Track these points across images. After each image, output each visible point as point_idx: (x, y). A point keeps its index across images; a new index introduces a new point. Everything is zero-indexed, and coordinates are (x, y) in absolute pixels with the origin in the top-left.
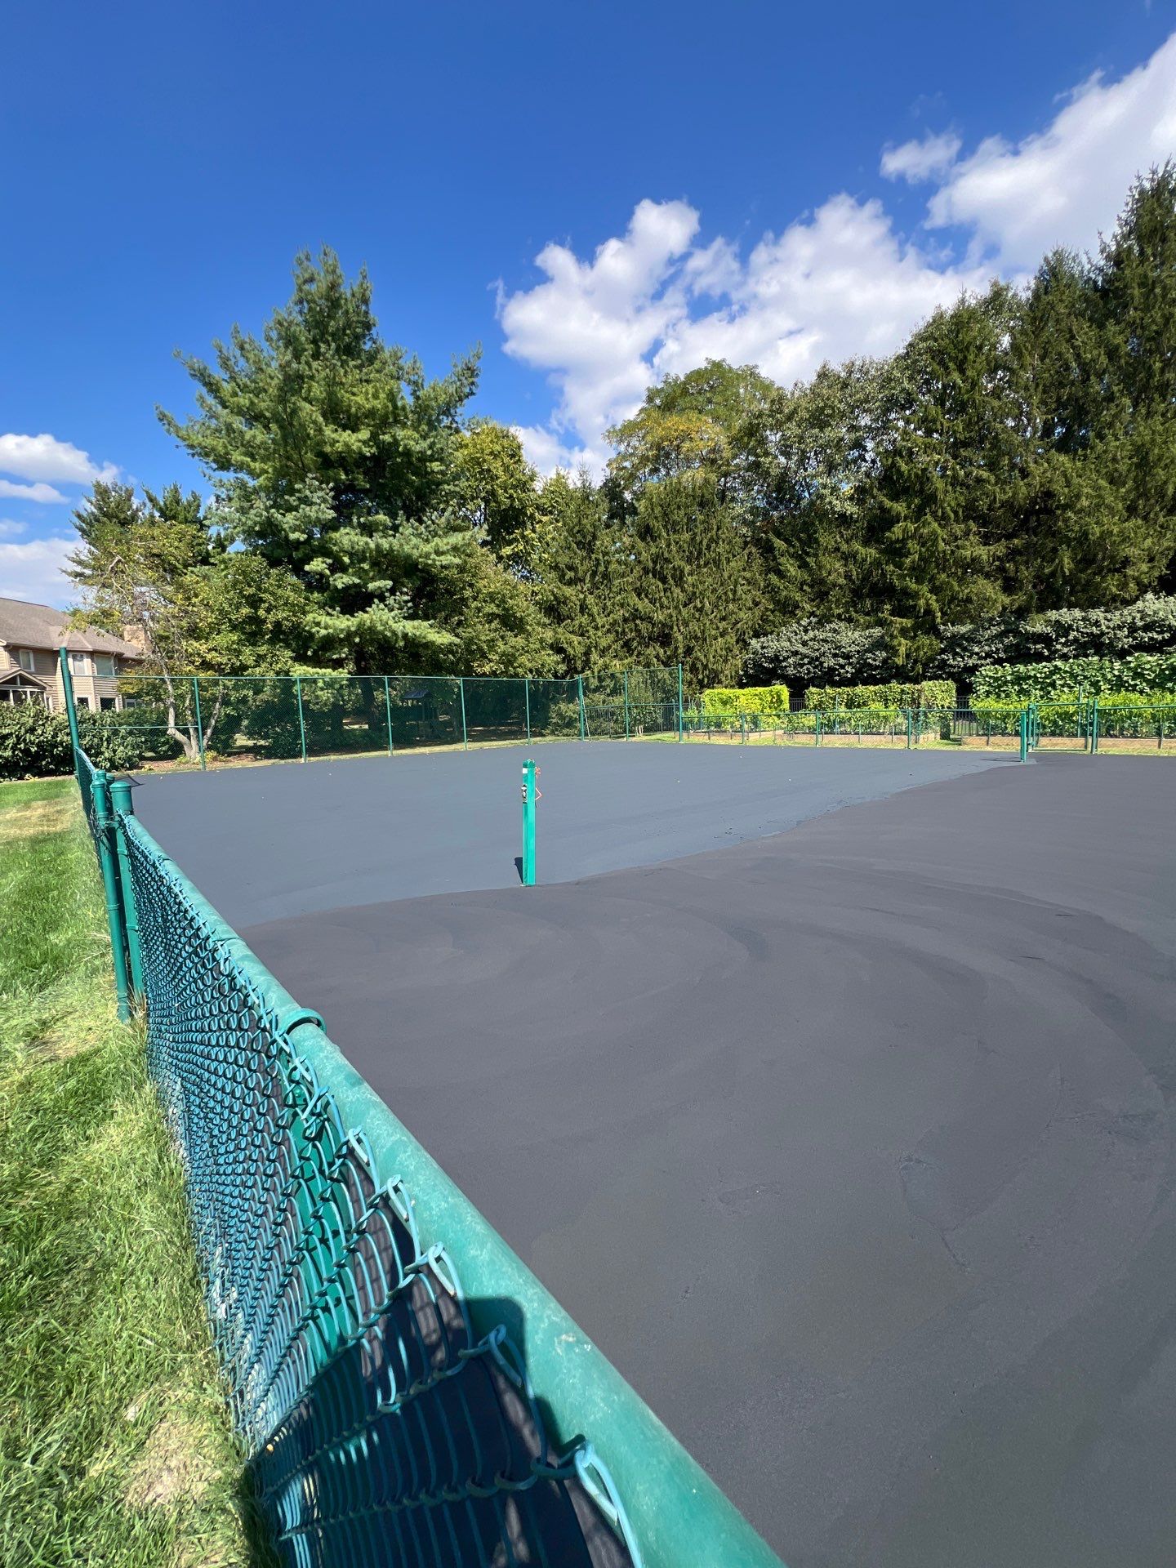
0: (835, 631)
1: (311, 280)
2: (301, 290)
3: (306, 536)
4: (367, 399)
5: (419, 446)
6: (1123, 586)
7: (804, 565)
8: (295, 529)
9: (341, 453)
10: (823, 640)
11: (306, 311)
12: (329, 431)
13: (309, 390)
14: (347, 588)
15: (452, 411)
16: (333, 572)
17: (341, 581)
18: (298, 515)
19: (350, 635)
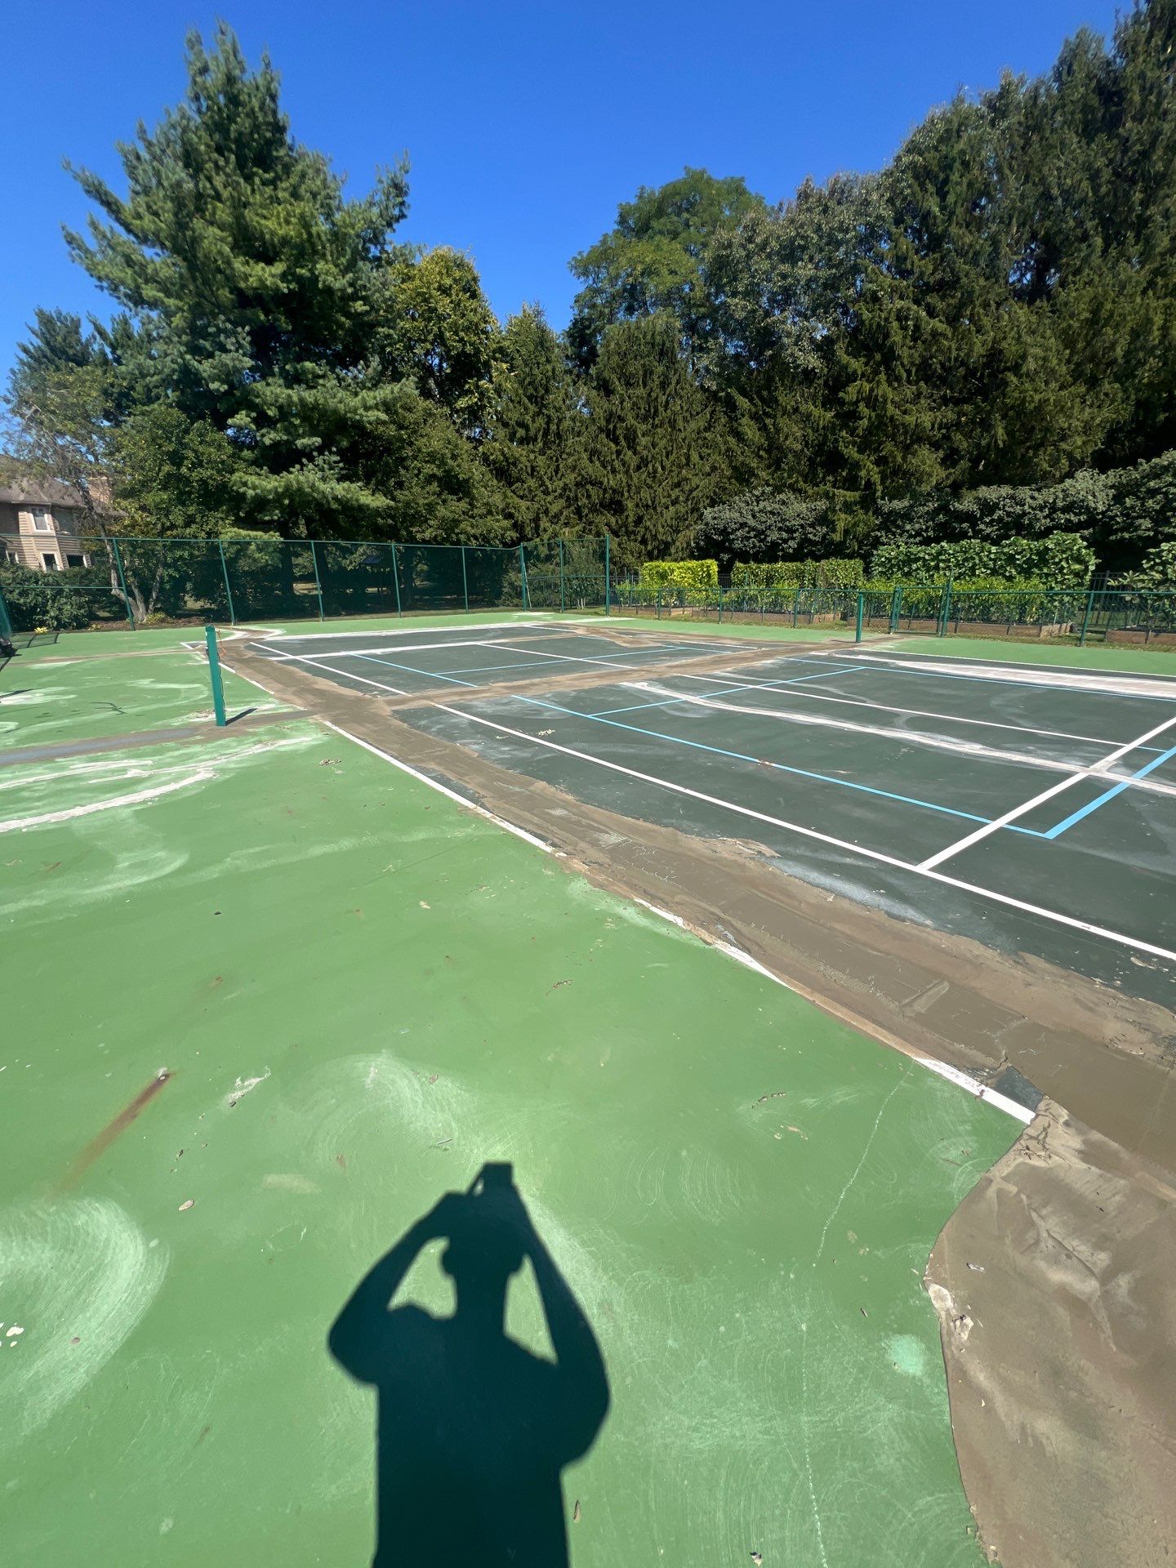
0: (784, 503)
1: (204, 70)
2: (195, 83)
3: (226, 387)
4: (280, 224)
5: (340, 283)
6: (1054, 462)
7: (763, 428)
8: (214, 379)
9: (257, 289)
10: (772, 513)
11: (204, 109)
12: (238, 264)
13: (214, 214)
14: (276, 445)
15: (381, 239)
16: (259, 426)
17: (270, 437)
18: (215, 363)
19: (279, 497)
